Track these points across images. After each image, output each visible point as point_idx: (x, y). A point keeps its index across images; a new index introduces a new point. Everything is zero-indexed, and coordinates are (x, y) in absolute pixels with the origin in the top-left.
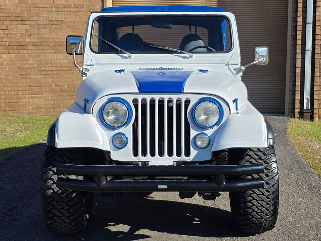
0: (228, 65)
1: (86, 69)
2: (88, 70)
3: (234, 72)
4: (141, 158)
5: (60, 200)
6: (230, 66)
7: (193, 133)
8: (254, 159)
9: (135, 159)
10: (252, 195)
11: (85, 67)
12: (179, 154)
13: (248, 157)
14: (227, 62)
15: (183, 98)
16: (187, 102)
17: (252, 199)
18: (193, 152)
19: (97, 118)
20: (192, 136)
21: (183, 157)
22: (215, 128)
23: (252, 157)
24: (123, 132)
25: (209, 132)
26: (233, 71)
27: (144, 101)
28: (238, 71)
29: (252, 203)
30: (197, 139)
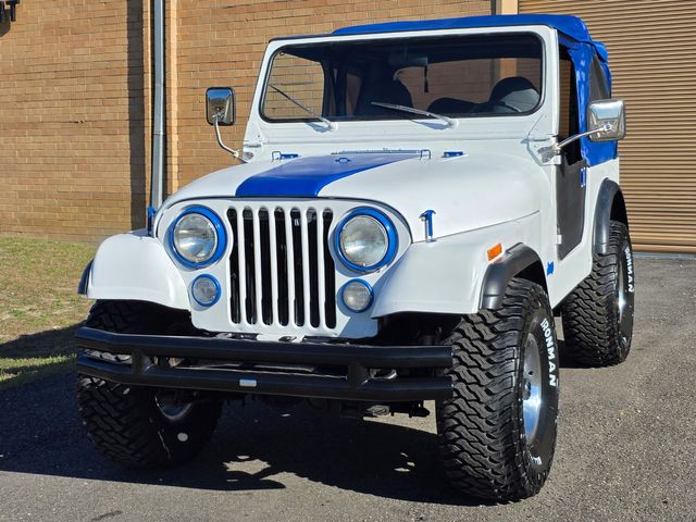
0: (526, 141)
1: (247, 153)
2: (250, 155)
3: (540, 157)
4: (245, 326)
5: (102, 398)
6: (532, 144)
7: (341, 280)
8: (469, 338)
9: (235, 328)
10: (456, 416)
11: (245, 150)
12: (315, 322)
13: (457, 335)
14: (524, 136)
15: (320, 207)
16: (328, 217)
17: (456, 423)
18: (342, 319)
19: (165, 246)
20: (338, 287)
21: (324, 329)
22: (384, 270)
23: (465, 336)
24: (211, 274)
25: (372, 279)
26: (536, 153)
27: (247, 213)
28: (547, 153)
29: (458, 433)
30: (347, 292)
